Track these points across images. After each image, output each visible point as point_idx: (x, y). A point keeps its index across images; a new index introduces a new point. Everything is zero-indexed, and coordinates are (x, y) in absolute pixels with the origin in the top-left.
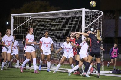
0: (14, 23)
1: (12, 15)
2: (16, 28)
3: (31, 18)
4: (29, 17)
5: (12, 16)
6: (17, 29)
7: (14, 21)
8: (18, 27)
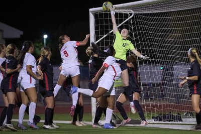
0: (96, 28)
1: (91, 10)
2: (101, 37)
3: (133, 15)
4: (128, 13)
5: (92, 12)
6: (103, 39)
7: (96, 22)
8: (105, 36)
